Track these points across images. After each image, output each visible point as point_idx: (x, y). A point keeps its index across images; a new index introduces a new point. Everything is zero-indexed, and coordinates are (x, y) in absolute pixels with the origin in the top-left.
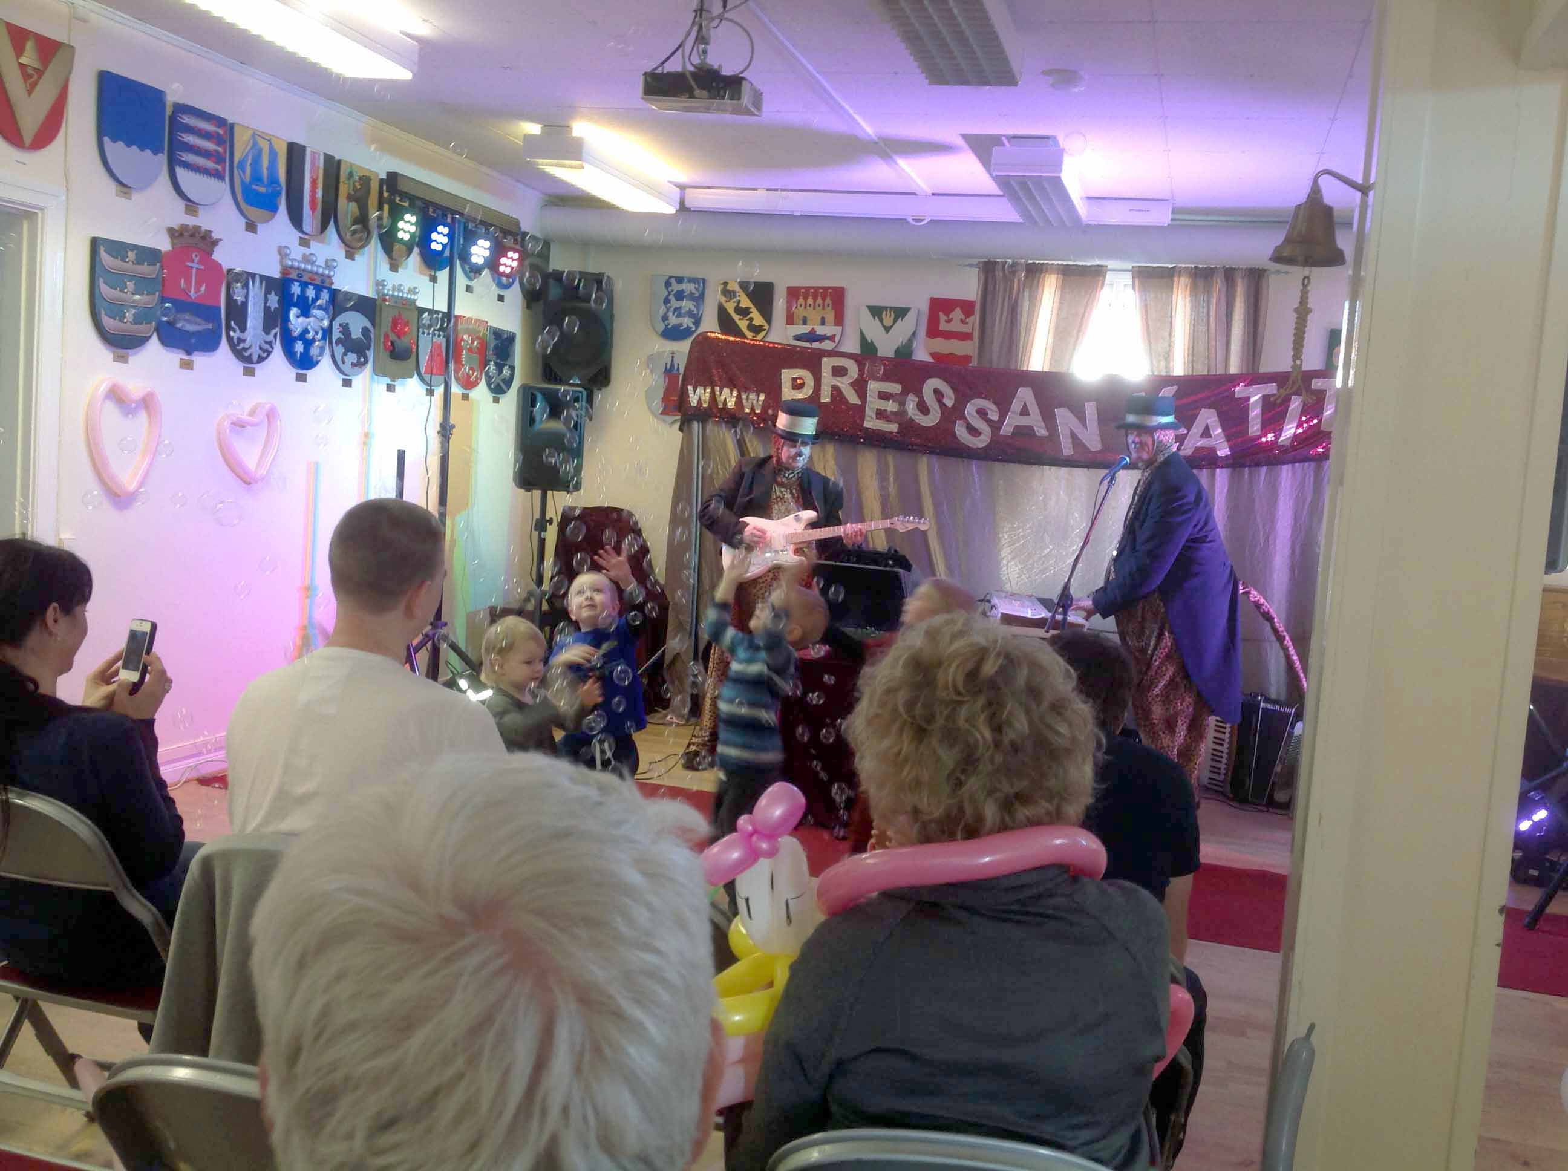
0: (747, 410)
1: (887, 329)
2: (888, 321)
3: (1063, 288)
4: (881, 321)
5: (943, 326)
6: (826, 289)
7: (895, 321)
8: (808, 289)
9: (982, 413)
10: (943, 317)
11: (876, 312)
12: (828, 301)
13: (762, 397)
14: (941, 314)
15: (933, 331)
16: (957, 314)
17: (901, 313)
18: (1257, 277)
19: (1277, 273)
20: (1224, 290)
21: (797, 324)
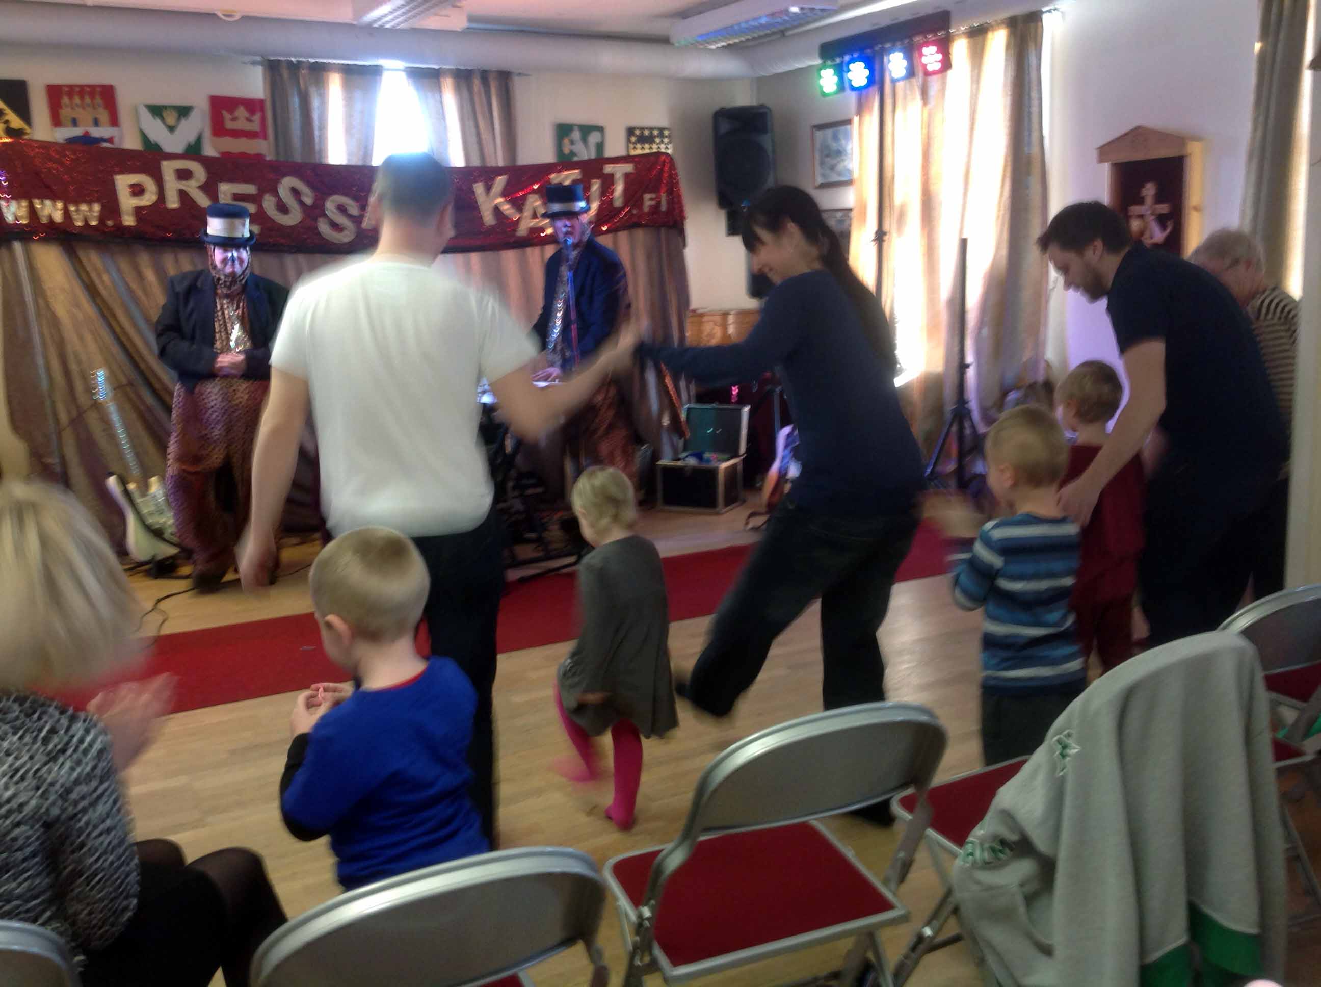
0: (79, 224)
1: (171, 129)
3: (348, 86)
4: (163, 119)
5: (229, 125)
6: (92, 87)
7: (179, 119)
8: (71, 87)
9: (342, 209)
10: (227, 115)
11: (157, 111)
12: (98, 100)
13: (97, 207)
14: (225, 113)
15: (219, 129)
16: (241, 112)
17: (184, 111)
18: (505, 77)
19: (520, 74)
20: (482, 90)
21: (65, 126)
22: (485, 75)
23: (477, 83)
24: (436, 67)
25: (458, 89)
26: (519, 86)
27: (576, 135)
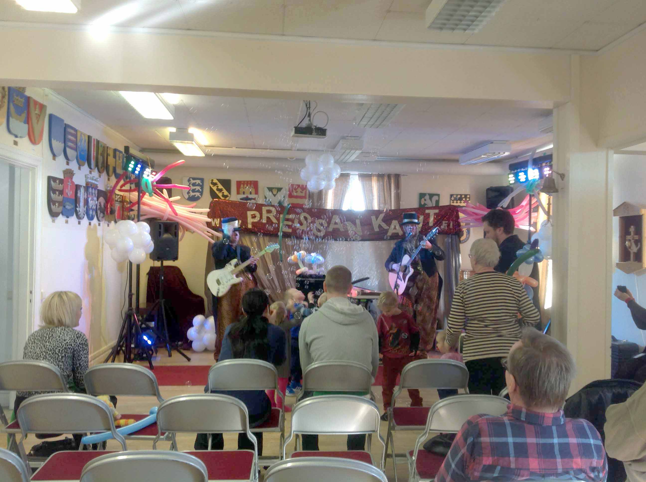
1: (275, 195)
2: (275, 192)
5: (295, 194)
6: (251, 181)
7: (277, 192)
8: (244, 181)
9: (321, 224)
10: (294, 191)
11: (270, 189)
12: (252, 186)
15: (290, 196)
16: (299, 190)
17: (279, 189)
18: (397, 177)
19: (403, 175)
20: (388, 181)
21: (241, 194)
22: (389, 176)
23: (386, 179)
24: (371, 173)
25: (378, 180)
26: (403, 180)
27: (427, 197)
